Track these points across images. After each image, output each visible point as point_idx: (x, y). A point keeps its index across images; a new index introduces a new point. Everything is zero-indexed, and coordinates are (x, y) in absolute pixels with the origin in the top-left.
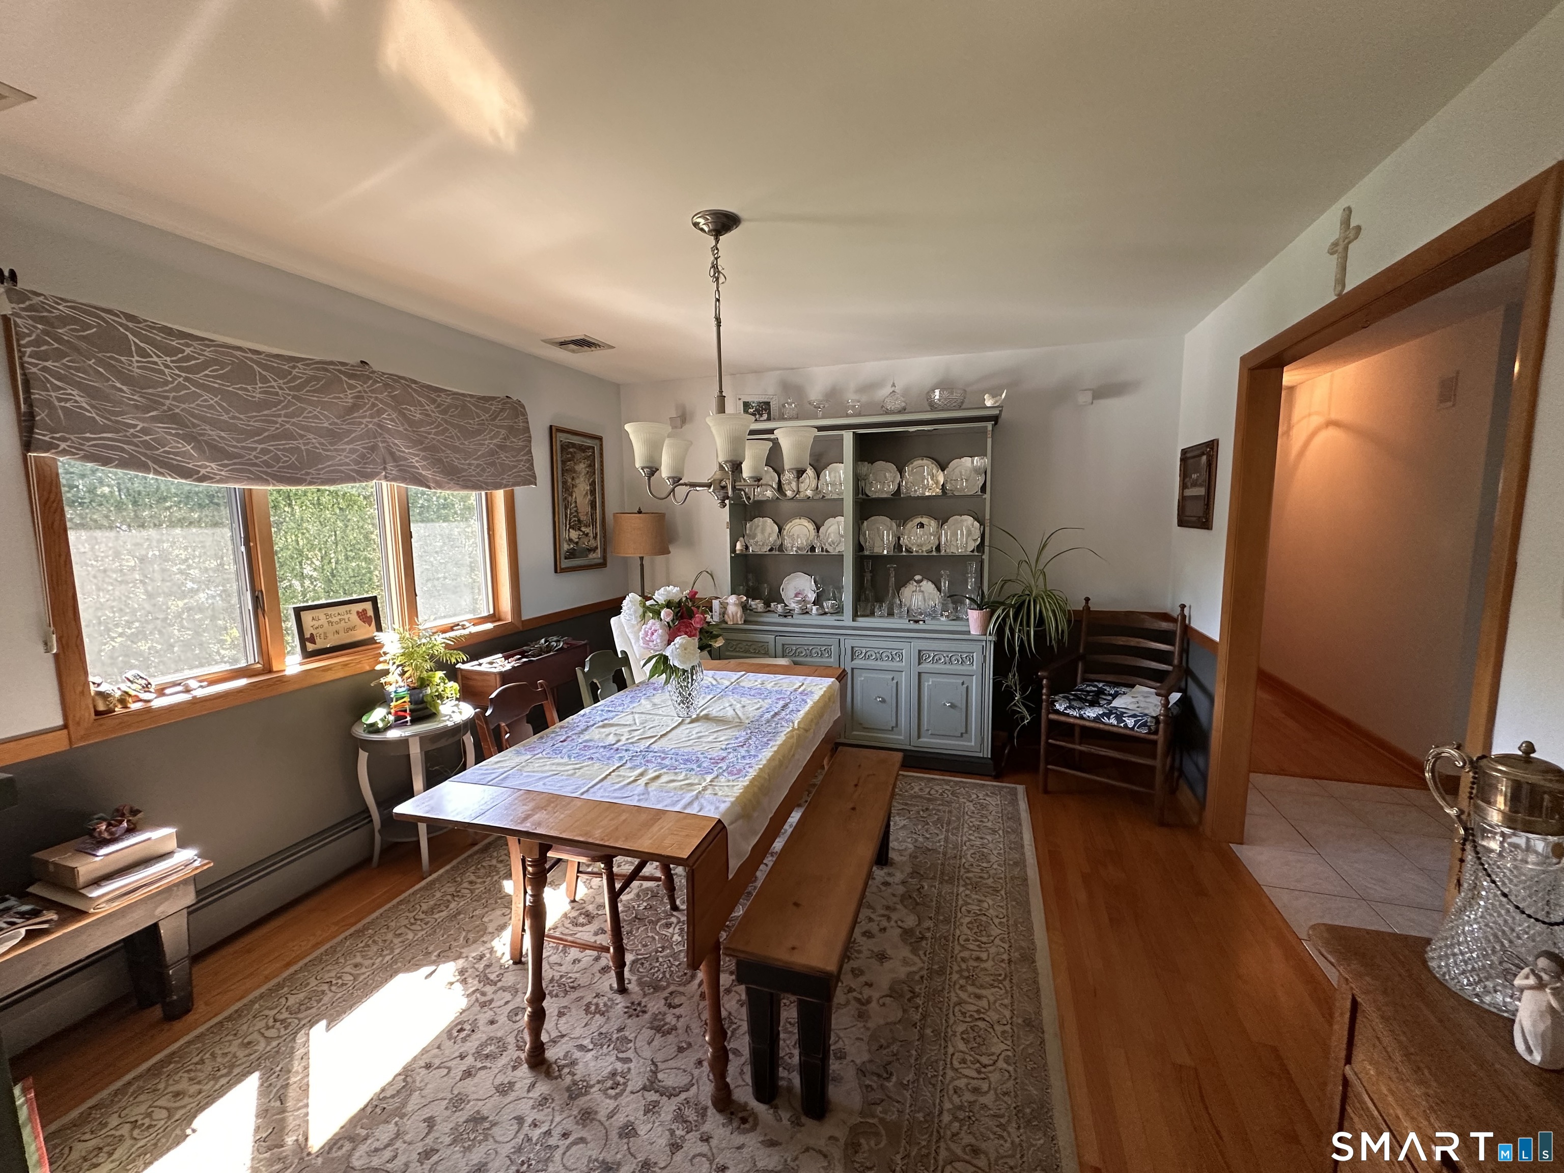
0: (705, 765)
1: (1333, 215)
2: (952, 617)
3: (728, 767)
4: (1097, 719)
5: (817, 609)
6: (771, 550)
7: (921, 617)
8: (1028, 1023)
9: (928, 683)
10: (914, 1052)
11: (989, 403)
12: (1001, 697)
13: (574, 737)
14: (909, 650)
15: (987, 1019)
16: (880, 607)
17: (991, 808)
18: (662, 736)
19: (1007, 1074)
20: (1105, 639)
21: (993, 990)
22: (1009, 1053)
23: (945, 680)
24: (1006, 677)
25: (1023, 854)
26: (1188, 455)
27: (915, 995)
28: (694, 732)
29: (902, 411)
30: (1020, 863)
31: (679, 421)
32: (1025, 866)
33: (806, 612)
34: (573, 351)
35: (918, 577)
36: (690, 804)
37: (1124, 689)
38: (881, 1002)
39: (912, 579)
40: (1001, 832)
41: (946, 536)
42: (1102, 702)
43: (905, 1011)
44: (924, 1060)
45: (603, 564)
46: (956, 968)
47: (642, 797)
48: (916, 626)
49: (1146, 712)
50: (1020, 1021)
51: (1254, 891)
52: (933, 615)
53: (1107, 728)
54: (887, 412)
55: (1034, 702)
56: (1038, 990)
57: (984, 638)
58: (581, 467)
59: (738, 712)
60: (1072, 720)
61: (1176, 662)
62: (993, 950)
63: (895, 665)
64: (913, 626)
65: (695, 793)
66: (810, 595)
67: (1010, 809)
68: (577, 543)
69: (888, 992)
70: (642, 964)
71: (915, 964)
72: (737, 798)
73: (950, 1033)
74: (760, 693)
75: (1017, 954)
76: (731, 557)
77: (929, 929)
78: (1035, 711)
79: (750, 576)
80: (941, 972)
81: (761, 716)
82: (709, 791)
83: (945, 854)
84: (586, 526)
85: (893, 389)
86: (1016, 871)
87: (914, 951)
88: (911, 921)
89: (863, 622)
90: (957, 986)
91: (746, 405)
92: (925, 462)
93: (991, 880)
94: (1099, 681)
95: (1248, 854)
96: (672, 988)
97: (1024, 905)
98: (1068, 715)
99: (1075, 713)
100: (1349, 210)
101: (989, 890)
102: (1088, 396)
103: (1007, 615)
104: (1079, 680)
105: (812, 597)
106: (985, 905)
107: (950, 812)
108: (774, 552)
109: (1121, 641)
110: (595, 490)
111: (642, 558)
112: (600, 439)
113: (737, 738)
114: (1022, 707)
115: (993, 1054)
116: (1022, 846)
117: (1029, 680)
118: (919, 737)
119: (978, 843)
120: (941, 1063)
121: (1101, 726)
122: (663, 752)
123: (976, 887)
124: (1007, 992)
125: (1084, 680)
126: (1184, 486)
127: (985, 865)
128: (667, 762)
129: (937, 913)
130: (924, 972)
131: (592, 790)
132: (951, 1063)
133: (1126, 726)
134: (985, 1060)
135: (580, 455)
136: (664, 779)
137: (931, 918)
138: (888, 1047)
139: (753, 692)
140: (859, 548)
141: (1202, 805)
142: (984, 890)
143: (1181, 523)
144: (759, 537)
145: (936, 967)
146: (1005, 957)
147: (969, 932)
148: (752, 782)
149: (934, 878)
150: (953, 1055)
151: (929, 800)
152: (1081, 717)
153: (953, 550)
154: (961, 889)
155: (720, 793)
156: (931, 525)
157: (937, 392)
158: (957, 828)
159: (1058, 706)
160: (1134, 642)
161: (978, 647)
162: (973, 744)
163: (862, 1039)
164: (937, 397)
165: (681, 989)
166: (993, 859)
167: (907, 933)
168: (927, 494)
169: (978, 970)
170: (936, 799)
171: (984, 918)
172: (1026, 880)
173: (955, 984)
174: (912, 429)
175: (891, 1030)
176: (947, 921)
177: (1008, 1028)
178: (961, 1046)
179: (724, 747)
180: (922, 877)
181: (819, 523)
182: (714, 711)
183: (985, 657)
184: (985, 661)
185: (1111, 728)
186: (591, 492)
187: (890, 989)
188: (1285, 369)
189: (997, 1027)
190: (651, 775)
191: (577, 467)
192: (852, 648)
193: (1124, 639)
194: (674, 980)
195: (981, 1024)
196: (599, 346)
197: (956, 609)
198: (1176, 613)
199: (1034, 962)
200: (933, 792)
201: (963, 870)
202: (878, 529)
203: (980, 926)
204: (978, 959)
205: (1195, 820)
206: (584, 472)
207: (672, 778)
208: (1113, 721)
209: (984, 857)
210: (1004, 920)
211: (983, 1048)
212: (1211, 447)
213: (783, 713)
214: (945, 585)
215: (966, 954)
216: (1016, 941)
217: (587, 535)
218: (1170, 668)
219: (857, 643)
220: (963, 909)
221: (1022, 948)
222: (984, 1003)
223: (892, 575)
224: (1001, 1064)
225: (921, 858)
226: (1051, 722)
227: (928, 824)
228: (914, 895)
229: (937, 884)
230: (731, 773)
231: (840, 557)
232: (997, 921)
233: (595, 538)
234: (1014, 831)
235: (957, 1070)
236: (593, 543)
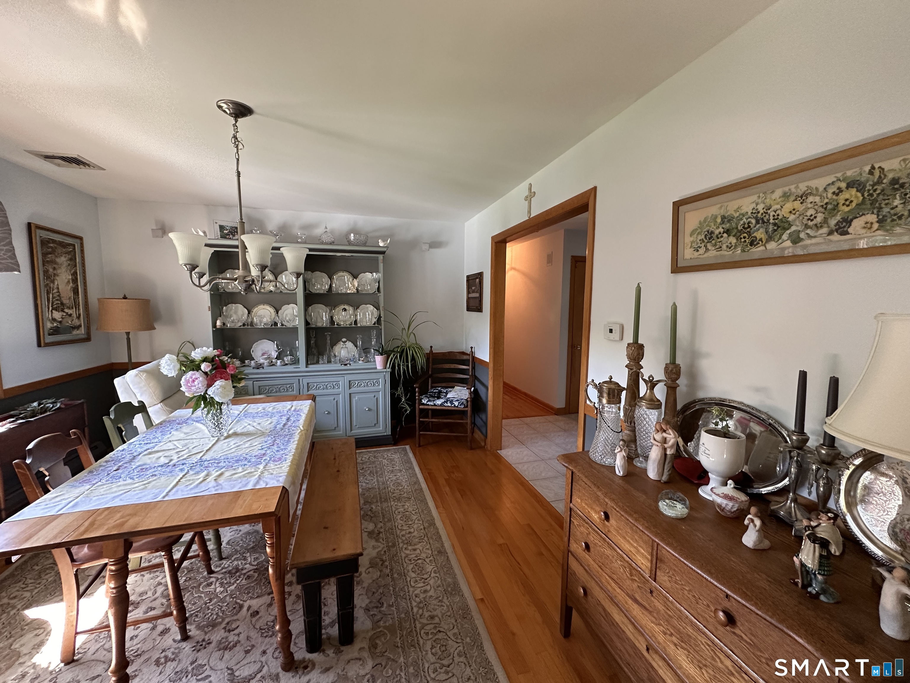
0: (253, 460)
1: (524, 186)
2: (365, 361)
3: (271, 459)
4: (442, 405)
5: (281, 362)
6: (244, 325)
7: (348, 362)
8: (440, 552)
9: (355, 399)
10: (391, 588)
11: (381, 244)
12: (395, 401)
13: (125, 465)
14: (343, 382)
15: (421, 558)
16: (323, 358)
17: (396, 460)
18: (207, 451)
19: (437, 578)
20: (440, 366)
21: (420, 544)
22: (435, 569)
23: (365, 396)
24: (397, 390)
25: (417, 478)
26: (470, 278)
27: (383, 561)
28: (232, 444)
29: (332, 243)
30: (417, 482)
31: (160, 232)
32: (420, 483)
33: (272, 364)
34: (59, 165)
35: (344, 340)
36: (257, 483)
37: (450, 389)
38: (367, 572)
39: (340, 340)
40: (404, 470)
41: (360, 316)
42: (442, 396)
43: (381, 571)
44: (397, 589)
45: (88, 339)
46: (400, 541)
47: (216, 488)
48: (346, 367)
49: (462, 398)
50: (436, 553)
51: (509, 467)
52: (354, 360)
53: (446, 408)
54: (322, 243)
55: (412, 401)
56: (440, 536)
57: (385, 370)
58: (63, 260)
59: (257, 427)
60: (430, 407)
61: (470, 374)
62: (415, 526)
63: (335, 391)
64: (343, 367)
65: (257, 476)
66: (273, 354)
67: (405, 458)
68: (60, 322)
69: (369, 566)
70: (197, 616)
71: (379, 547)
72: (288, 472)
73: (406, 571)
74: (266, 415)
75: (427, 524)
76: (213, 331)
77: (381, 527)
78: (412, 406)
79: (227, 343)
80: (394, 545)
81: (276, 427)
82: (266, 473)
83: (379, 489)
84: (69, 308)
85: (326, 230)
86: (416, 486)
87: (377, 541)
88: (371, 527)
89: (312, 367)
90: (404, 549)
91: (222, 228)
92: (345, 274)
93: (406, 494)
94: (439, 387)
95: (503, 453)
96: (227, 620)
97: (424, 501)
98: (428, 405)
99: (432, 403)
100: (531, 184)
101: (406, 499)
102: (427, 246)
103: (397, 357)
104: (430, 388)
105: (274, 354)
106: (406, 507)
107: (376, 467)
108: (246, 327)
109: (447, 366)
110: (77, 279)
111: (128, 334)
112: (81, 239)
113: (266, 442)
114: (406, 405)
115: (428, 572)
116: (416, 475)
117: (409, 390)
118: (351, 430)
119: (394, 478)
120: (406, 588)
121: (444, 408)
122: (215, 459)
123: (399, 500)
124: (427, 542)
125: (432, 387)
126: (468, 293)
127: (400, 488)
128: (222, 464)
129: (384, 518)
130: (385, 549)
131: (171, 493)
132: (411, 585)
133: (455, 405)
134: (425, 576)
135: (60, 250)
136: (227, 474)
137: (381, 522)
138: (377, 591)
139: (260, 415)
140: (307, 323)
141: (486, 437)
142: (403, 500)
143: (469, 309)
144: (234, 317)
145: (390, 544)
146: (422, 527)
147: (402, 522)
148: (292, 462)
149: (377, 502)
150: (410, 581)
151: (362, 464)
152: (435, 405)
153: (364, 324)
154: (392, 503)
155: (275, 473)
156: (351, 310)
157: (352, 235)
158: (382, 474)
159: (423, 401)
160: (453, 366)
161: (382, 375)
162: (381, 429)
163: (362, 594)
164: (353, 238)
165: (235, 618)
166: (404, 484)
167: (370, 534)
168: (348, 292)
169: (411, 538)
170: (367, 462)
171: (407, 513)
172: (422, 489)
173: (402, 548)
174: (339, 254)
175: (377, 583)
176: (389, 520)
177: (431, 558)
178: (413, 575)
179: (260, 448)
180: (371, 503)
181: (278, 308)
182: (239, 430)
183: (386, 380)
184: (386, 383)
185: (448, 408)
186: (73, 280)
187: (370, 563)
188: (508, 244)
189: (426, 560)
190: (215, 474)
191: (58, 260)
192: (308, 384)
193: (448, 365)
194: (227, 615)
195: (420, 561)
196: (89, 165)
197: (366, 356)
198: (469, 351)
199: (435, 524)
200: (363, 459)
201: (390, 494)
202: (319, 312)
203: (407, 518)
204: (410, 533)
205: (483, 444)
206: (66, 264)
207: (234, 472)
208: (449, 404)
209: (399, 484)
210: (417, 511)
211: (424, 572)
212: (480, 275)
213: (289, 423)
214: (359, 343)
215: (403, 533)
216: (424, 518)
217: (70, 315)
218: (468, 377)
219: (311, 380)
220: (396, 512)
221: (429, 521)
222: (418, 551)
223: (328, 338)
224: (433, 575)
225: (367, 494)
226: (421, 410)
227: (366, 476)
228: (369, 513)
229: (379, 504)
230: (274, 461)
231: (295, 330)
232: (414, 512)
233: (79, 317)
234: (410, 468)
235: (414, 587)
236: (76, 322)
